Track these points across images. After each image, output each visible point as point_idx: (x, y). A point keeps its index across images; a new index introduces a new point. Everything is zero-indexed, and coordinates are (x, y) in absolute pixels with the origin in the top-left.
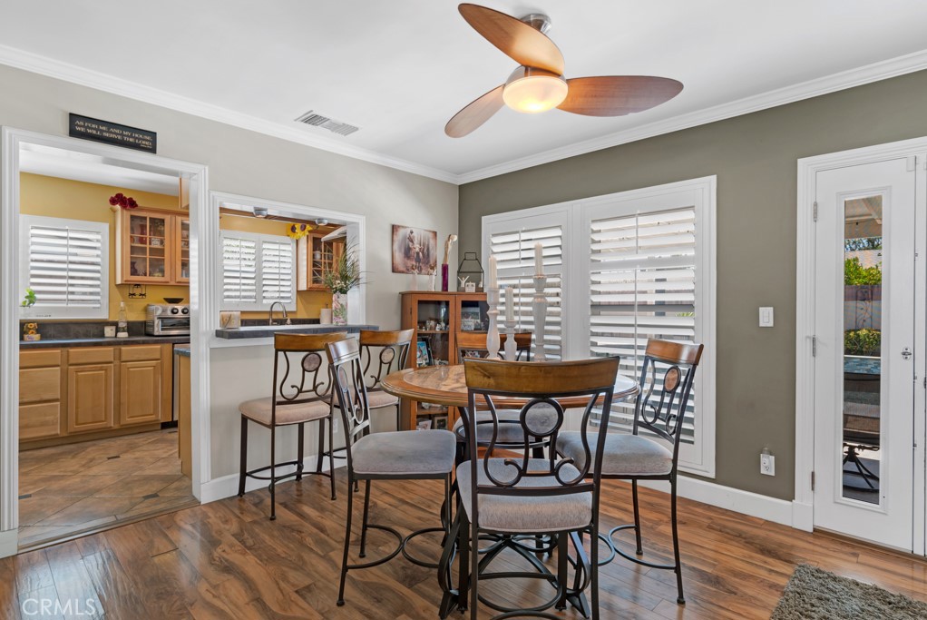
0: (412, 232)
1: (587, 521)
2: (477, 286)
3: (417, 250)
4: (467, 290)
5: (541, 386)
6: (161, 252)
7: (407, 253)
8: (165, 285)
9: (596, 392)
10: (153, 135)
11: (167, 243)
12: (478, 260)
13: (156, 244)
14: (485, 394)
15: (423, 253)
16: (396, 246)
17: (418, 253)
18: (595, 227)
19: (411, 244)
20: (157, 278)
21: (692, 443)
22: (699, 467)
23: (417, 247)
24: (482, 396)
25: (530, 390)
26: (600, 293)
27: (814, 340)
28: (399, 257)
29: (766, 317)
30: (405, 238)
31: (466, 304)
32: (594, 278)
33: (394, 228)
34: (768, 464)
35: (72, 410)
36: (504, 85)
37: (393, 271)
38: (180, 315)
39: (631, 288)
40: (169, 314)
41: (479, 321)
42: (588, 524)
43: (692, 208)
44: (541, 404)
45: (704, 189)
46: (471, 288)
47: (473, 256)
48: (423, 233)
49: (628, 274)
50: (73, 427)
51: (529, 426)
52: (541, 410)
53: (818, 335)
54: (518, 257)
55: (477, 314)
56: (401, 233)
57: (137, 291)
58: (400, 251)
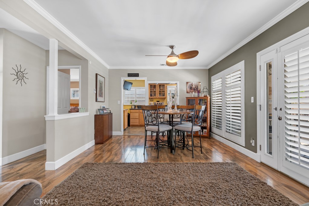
0: (192, 83)
3: (194, 87)
6: (155, 92)
7: (191, 88)
8: (156, 98)
10: (138, 74)
11: (156, 90)
13: (155, 90)
15: (196, 88)
16: (187, 87)
17: (194, 88)
19: (192, 86)
20: (155, 97)
21: (241, 136)
22: (242, 143)
23: (194, 86)
27: (260, 106)
28: (188, 90)
29: (252, 100)
30: (190, 85)
33: (187, 83)
35: (140, 121)
37: (187, 93)
38: (160, 104)
40: (156, 104)
43: (240, 70)
45: (242, 64)
48: (196, 83)
50: (140, 124)
53: (261, 104)
56: (189, 84)
57: (152, 100)
58: (189, 88)
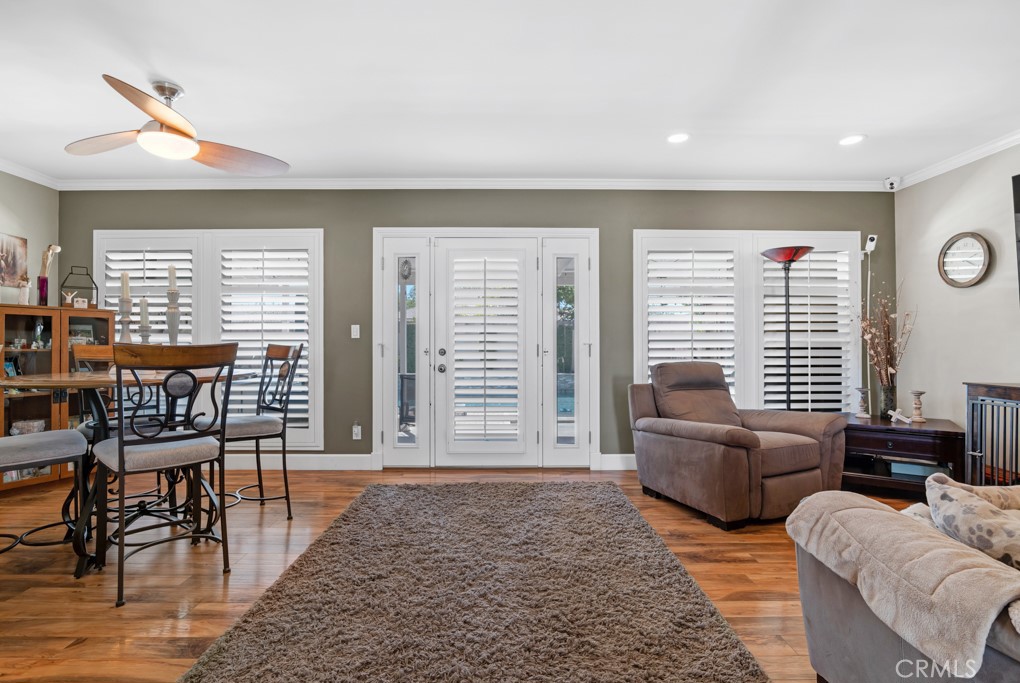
1: (216, 454)
2: (89, 302)
4: (76, 306)
5: (180, 361)
9: (222, 366)
12: (89, 275)
14: (132, 369)
18: (227, 255)
21: (307, 427)
22: (314, 444)
24: (129, 371)
25: (170, 365)
26: (230, 322)
27: (382, 346)
29: (356, 331)
31: (73, 321)
32: (226, 300)
34: (357, 432)
36: (139, 131)
39: (259, 309)
41: (92, 339)
42: (216, 457)
43: (306, 250)
44: (180, 375)
45: (314, 237)
46: (81, 304)
47: (84, 271)
48: (5, 239)
49: (255, 298)
51: (170, 391)
52: (180, 379)
53: (385, 344)
54: (142, 275)
55: (89, 332)
